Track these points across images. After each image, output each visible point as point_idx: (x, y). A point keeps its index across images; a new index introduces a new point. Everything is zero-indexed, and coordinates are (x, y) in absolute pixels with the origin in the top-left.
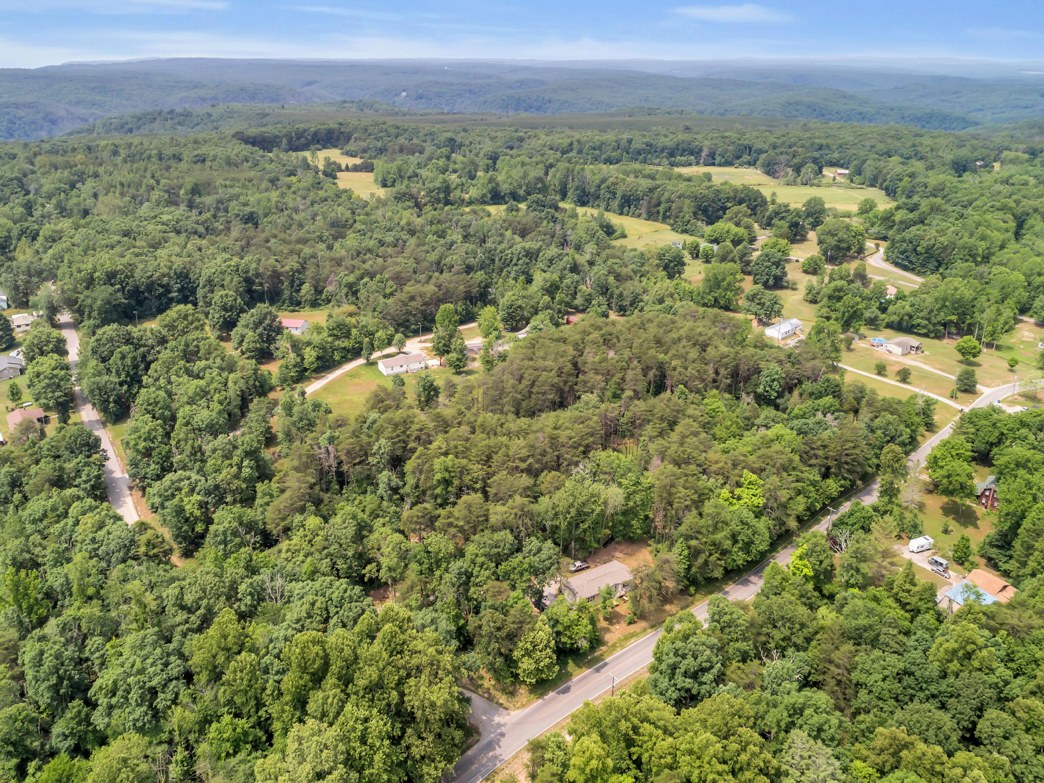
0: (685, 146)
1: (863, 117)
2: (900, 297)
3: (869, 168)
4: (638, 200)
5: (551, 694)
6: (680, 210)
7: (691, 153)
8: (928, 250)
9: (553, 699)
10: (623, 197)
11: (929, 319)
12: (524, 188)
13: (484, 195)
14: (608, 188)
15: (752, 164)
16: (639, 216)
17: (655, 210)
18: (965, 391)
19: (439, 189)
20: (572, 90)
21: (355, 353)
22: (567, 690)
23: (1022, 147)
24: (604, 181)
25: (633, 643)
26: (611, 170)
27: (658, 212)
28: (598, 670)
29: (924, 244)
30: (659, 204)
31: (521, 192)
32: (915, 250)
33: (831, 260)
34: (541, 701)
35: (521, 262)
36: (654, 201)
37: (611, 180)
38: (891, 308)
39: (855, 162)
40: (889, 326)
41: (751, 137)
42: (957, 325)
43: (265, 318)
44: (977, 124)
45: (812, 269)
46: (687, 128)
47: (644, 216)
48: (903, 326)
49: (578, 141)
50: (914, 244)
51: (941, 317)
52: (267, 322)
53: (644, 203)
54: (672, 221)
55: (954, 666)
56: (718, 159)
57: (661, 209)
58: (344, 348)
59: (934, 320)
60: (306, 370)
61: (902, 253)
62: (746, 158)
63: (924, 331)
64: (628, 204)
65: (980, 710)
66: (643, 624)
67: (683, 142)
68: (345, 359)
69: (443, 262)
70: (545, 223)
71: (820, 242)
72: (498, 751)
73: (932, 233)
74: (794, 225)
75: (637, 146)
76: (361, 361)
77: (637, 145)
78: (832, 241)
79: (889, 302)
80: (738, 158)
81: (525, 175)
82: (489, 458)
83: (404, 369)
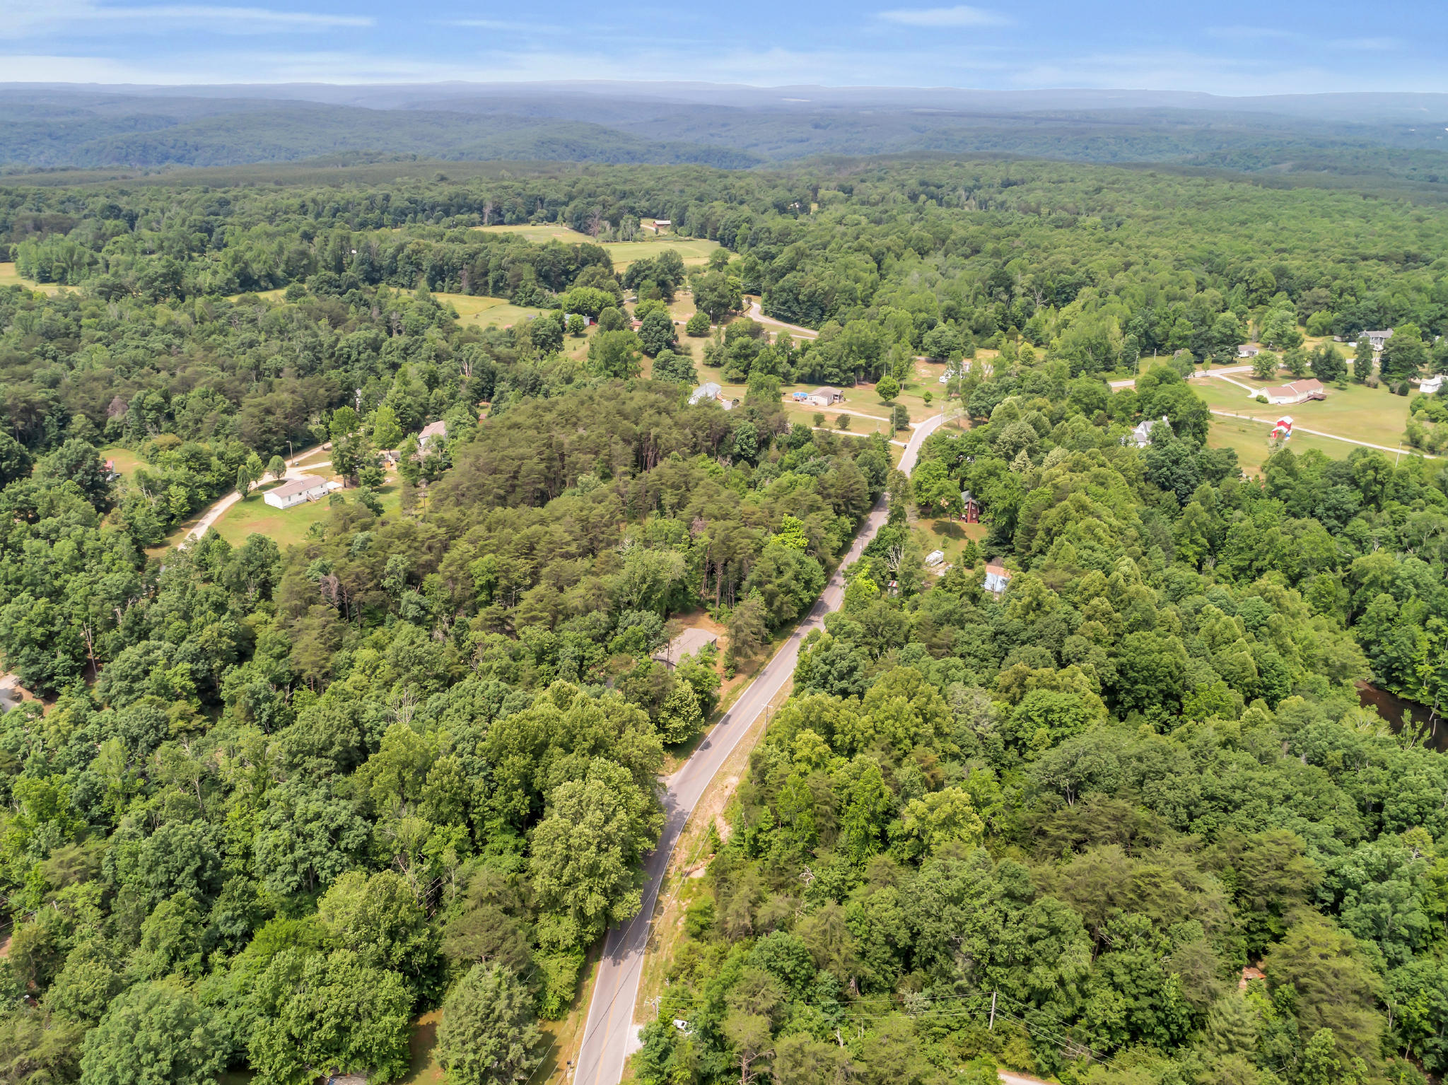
0: (460, 200)
1: (632, 156)
2: (805, 349)
3: (694, 215)
4: (455, 269)
5: (696, 753)
6: (519, 277)
7: (471, 209)
8: (811, 296)
9: (699, 756)
10: (433, 268)
11: (838, 367)
12: (283, 266)
13: (229, 281)
14: (409, 257)
15: (552, 219)
16: (459, 291)
17: (481, 282)
18: (900, 429)
19: (163, 275)
20: (228, 130)
21: (224, 488)
22: (708, 745)
23: (833, 185)
24: (401, 248)
25: (742, 694)
26: (396, 235)
27: (486, 283)
28: (725, 722)
29: (805, 291)
30: (486, 274)
31: (279, 272)
32: (797, 299)
33: (715, 319)
34: (689, 762)
35: (363, 356)
36: (478, 270)
37: (411, 247)
38: (800, 360)
39: (674, 211)
40: (800, 380)
41: (536, 185)
42: (865, 370)
43: (84, 458)
44: (758, 161)
45: (698, 331)
46: (443, 179)
47: (467, 289)
48: (815, 378)
49: (314, 201)
50: (793, 291)
51: (851, 362)
52: (89, 463)
53: (465, 274)
54: (509, 292)
55: (1031, 616)
56: (508, 216)
57: (490, 279)
58: (208, 484)
59: (845, 367)
60: (173, 517)
61: (784, 304)
62: (541, 212)
63: (836, 380)
64: (442, 275)
65: (1060, 641)
66: (740, 678)
67: (457, 195)
68: (213, 499)
69: (262, 366)
70: (352, 308)
71: (698, 301)
72: (679, 809)
73: (810, 279)
74: (662, 284)
75: (398, 204)
76: (235, 496)
77: (398, 202)
78: (712, 297)
79: (796, 354)
80: (531, 213)
81: (281, 250)
82: (532, 548)
83: (304, 497)
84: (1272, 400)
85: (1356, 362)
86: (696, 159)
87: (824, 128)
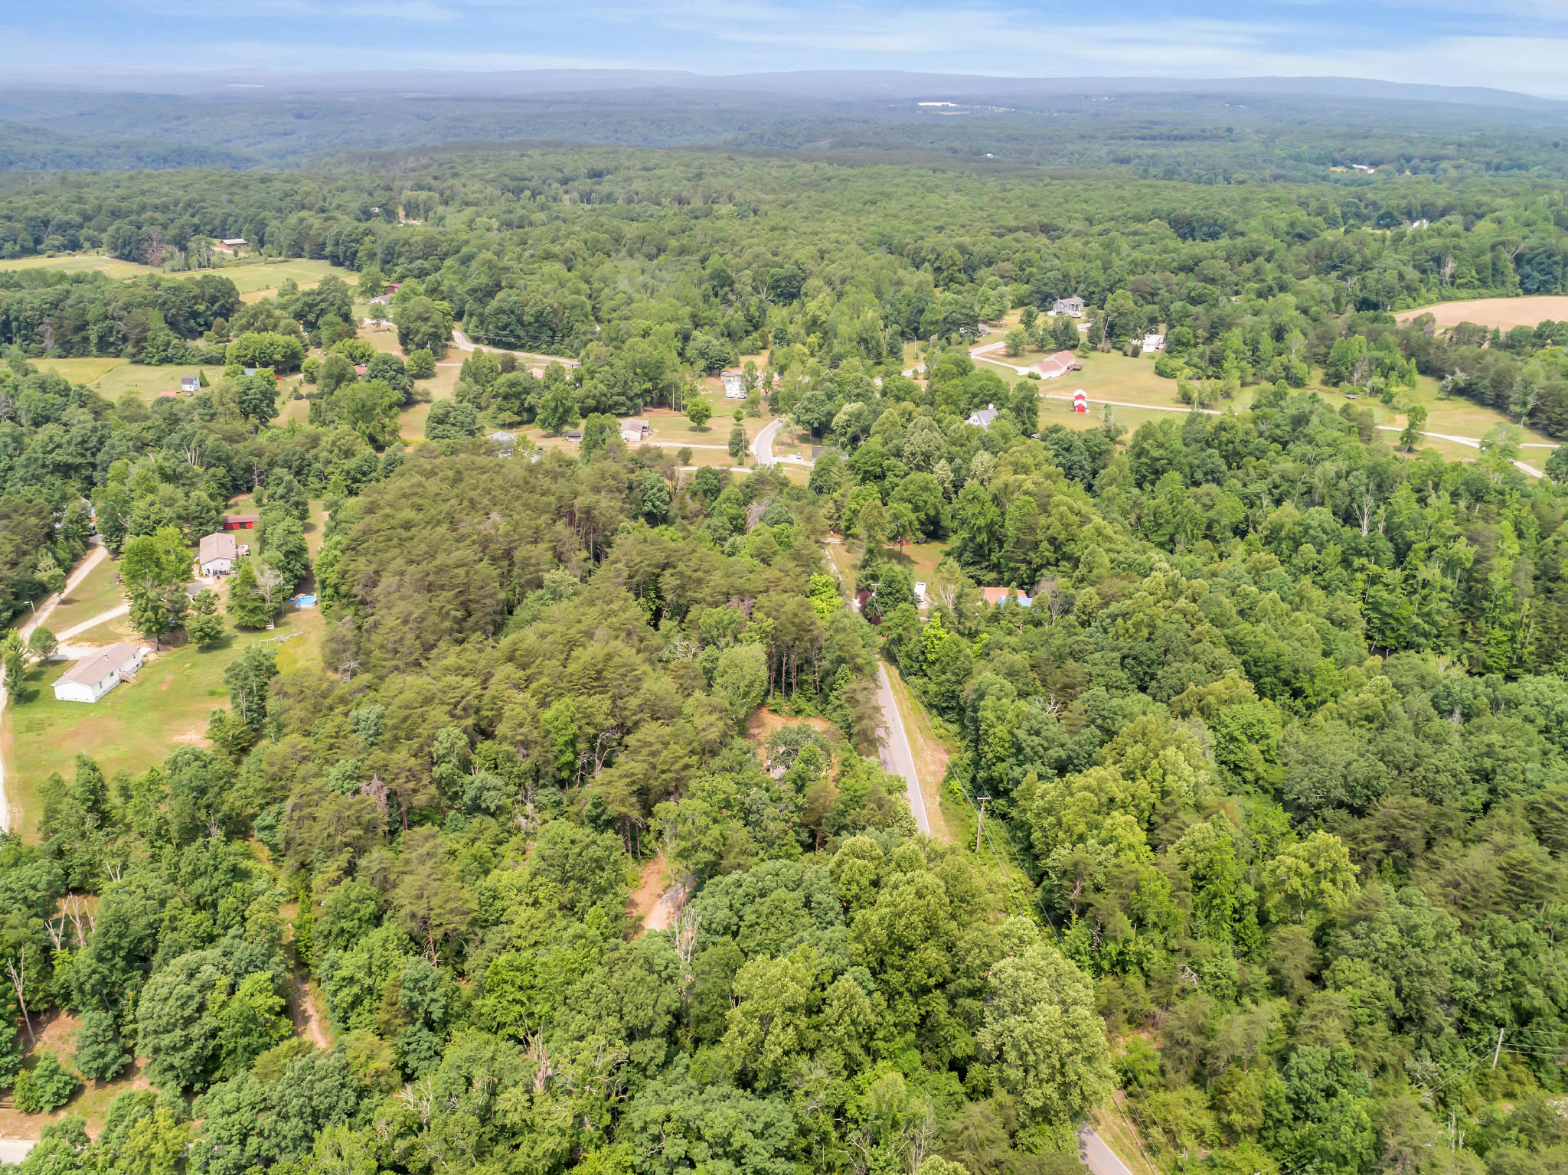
4: (30, 325)
6: (144, 327)
8: (539, 316)
11: (624, 394)
15: (74, 246)
16: (41, 353)
29: (529, 311)
30: (83, 327)
36: (70, 323)
42: (651, 394)
45: (422, 371)
50: (514, 312)
51: (637, 387)
53: (48, 329)
57: (93, 333)
59: (631, 393)
61: (503, 329)
62: (53, 240)
73: (532, 295)
83: (116, 678)
84: (1044, 376)
85: (1090, 329)
86: (165, 160)
87: (310, 117)
